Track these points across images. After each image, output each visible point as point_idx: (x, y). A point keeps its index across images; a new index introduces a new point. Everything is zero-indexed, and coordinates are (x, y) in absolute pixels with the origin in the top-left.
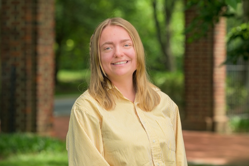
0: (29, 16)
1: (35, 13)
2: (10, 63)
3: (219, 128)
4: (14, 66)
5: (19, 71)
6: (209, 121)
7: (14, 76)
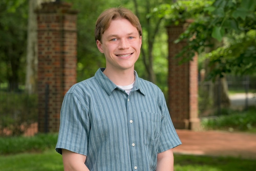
0: (58, 48)
1: (63, 45)
2: (44, 81)
3: (194, 127)
4: (48, 84)
5: (51, 88)
6: (186, 122)
7: (48, 92)
